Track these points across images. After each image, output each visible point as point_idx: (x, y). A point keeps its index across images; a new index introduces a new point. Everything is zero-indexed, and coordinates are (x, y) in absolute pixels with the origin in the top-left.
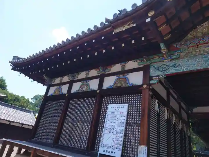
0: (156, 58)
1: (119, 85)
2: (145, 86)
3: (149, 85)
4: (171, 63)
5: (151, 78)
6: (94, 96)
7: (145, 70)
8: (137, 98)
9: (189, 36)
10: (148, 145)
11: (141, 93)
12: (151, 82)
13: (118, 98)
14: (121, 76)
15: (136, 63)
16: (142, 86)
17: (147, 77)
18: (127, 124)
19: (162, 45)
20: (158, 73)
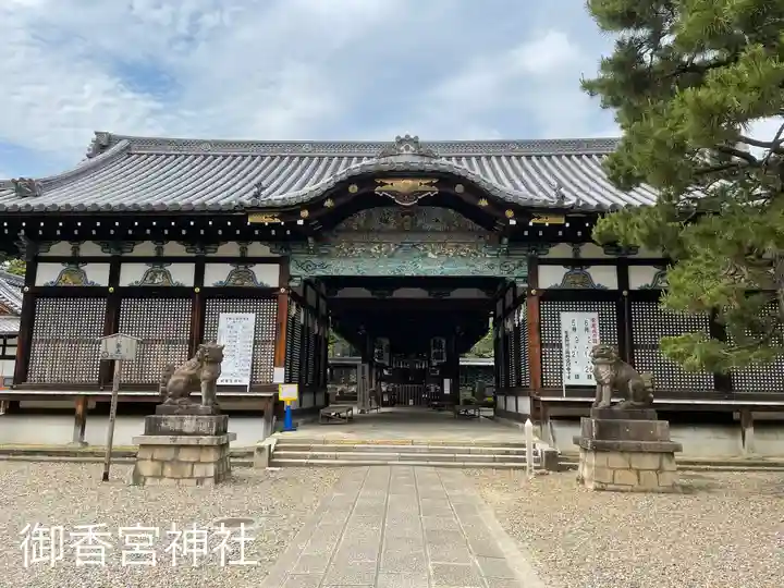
0: (297, 248)
1: (238, 282)
2: (283, 290)
3: (288, 288)
4: (315, 260)
5: (291, 278)
6: (189, 297)
7: (283, 262)
8: (270, 307)
9: (343, 225)
10: (285, 366)
11: (276, 297)
12: (292, 284)
13: (239, 304)
14: (242, 267)
15: (268, 248)
16: (278, 289)
17: (285, 276)
18: (255, 342)
19: (310, 239)
20: (301, 272)
